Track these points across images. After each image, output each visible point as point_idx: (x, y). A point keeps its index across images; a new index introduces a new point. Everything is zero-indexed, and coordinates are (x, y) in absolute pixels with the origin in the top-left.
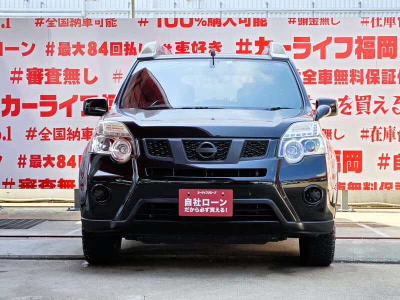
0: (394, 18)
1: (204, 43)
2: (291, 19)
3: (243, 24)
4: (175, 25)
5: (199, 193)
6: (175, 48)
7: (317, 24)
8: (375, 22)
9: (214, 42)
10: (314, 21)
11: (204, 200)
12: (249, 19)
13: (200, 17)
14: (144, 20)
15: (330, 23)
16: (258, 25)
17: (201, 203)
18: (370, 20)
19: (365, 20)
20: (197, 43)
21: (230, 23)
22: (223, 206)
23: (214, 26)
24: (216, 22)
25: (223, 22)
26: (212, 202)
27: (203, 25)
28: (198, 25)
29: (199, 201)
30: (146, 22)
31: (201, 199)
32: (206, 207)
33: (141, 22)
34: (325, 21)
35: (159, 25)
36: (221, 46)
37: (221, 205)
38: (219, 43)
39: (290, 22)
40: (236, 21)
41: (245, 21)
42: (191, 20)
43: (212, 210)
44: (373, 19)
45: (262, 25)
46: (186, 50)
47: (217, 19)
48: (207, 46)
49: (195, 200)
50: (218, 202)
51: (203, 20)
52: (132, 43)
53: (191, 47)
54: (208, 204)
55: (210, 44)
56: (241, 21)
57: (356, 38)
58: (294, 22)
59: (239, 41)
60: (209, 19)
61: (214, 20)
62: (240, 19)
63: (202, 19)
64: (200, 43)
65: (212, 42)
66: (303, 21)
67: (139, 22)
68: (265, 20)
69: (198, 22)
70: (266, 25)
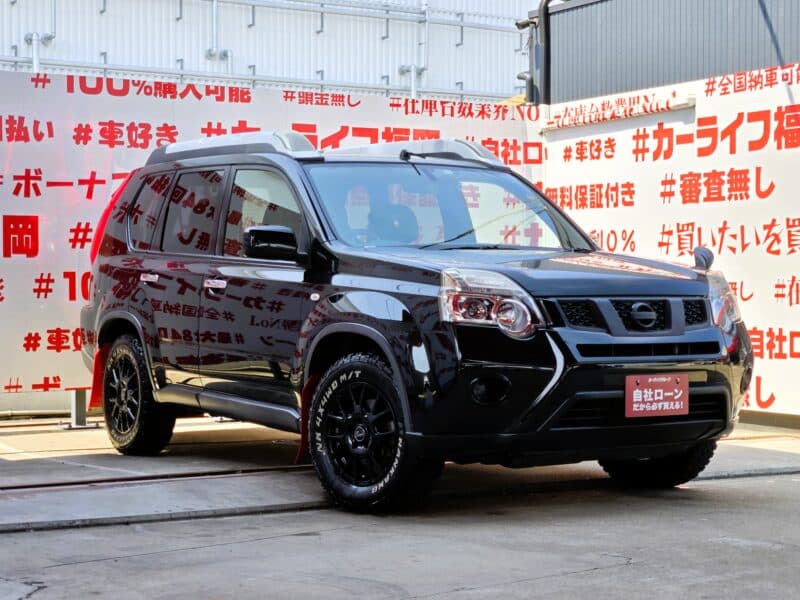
0: (435, 102)
1: (147, 127)
2: (287, 92)
3: (213, 96)
4: (97, 90)
5: (650, 380)
6: (98, 132)
7: (326, 104)
8: (410, 105)
9: (165, 125)
10: (322, 99)
11: (656, 391)
12: (223, 88)
13: (142, 79)
14: (41, 77)
15: (346, 103)
16: (236, 100)
17: (653, 396)
18: (402, 102)
19: (396, 102)
20: (137, 125)
21: (191, 92)
22: (678, 400)
23: (165, 97)
24: (167, 90)
25: (180, 90)
26: (666, 394)
27: (146, 93)
28: (138, 93)
29: (650, 393)
30: (45, 80)
31: (653, 390)
32: (658, 401)
33: (36, 80)
34: (338, 99)
35: (70, 89)
36: (176, 133)
37: (676, 397)
38: (174, 128)
39: (286, 97)
40: (202, 91)
41: (215, 91)
42: (126, 83)
43: (666, 405)
44: (407, 100)
45: (243, 100)
46: (116, 137)
47: (170, 85)
48: (153, 132)
49: (646, 391)
50: (671, 394)
51: (146, 84)
52: (22, 119)
53: (125, 132)
54: (661, 398)
55: (159, 129)
56: (209, 92)
57: (384, 130)
58: (292, 98)
59: (206, 126)
60: (156, 83)
61: (165, 85)
62: (208, 87)
63: (144, 82)
64: (141, 125)
65: (161, 126)
66: (306, 98)
67: (33, 80)
68: (248, 93)
69: (137, 88)
70: (248, 100)
